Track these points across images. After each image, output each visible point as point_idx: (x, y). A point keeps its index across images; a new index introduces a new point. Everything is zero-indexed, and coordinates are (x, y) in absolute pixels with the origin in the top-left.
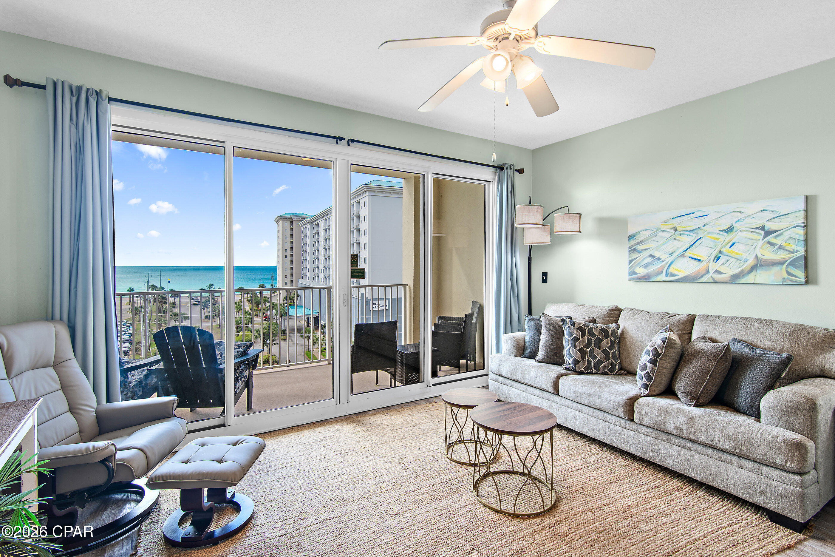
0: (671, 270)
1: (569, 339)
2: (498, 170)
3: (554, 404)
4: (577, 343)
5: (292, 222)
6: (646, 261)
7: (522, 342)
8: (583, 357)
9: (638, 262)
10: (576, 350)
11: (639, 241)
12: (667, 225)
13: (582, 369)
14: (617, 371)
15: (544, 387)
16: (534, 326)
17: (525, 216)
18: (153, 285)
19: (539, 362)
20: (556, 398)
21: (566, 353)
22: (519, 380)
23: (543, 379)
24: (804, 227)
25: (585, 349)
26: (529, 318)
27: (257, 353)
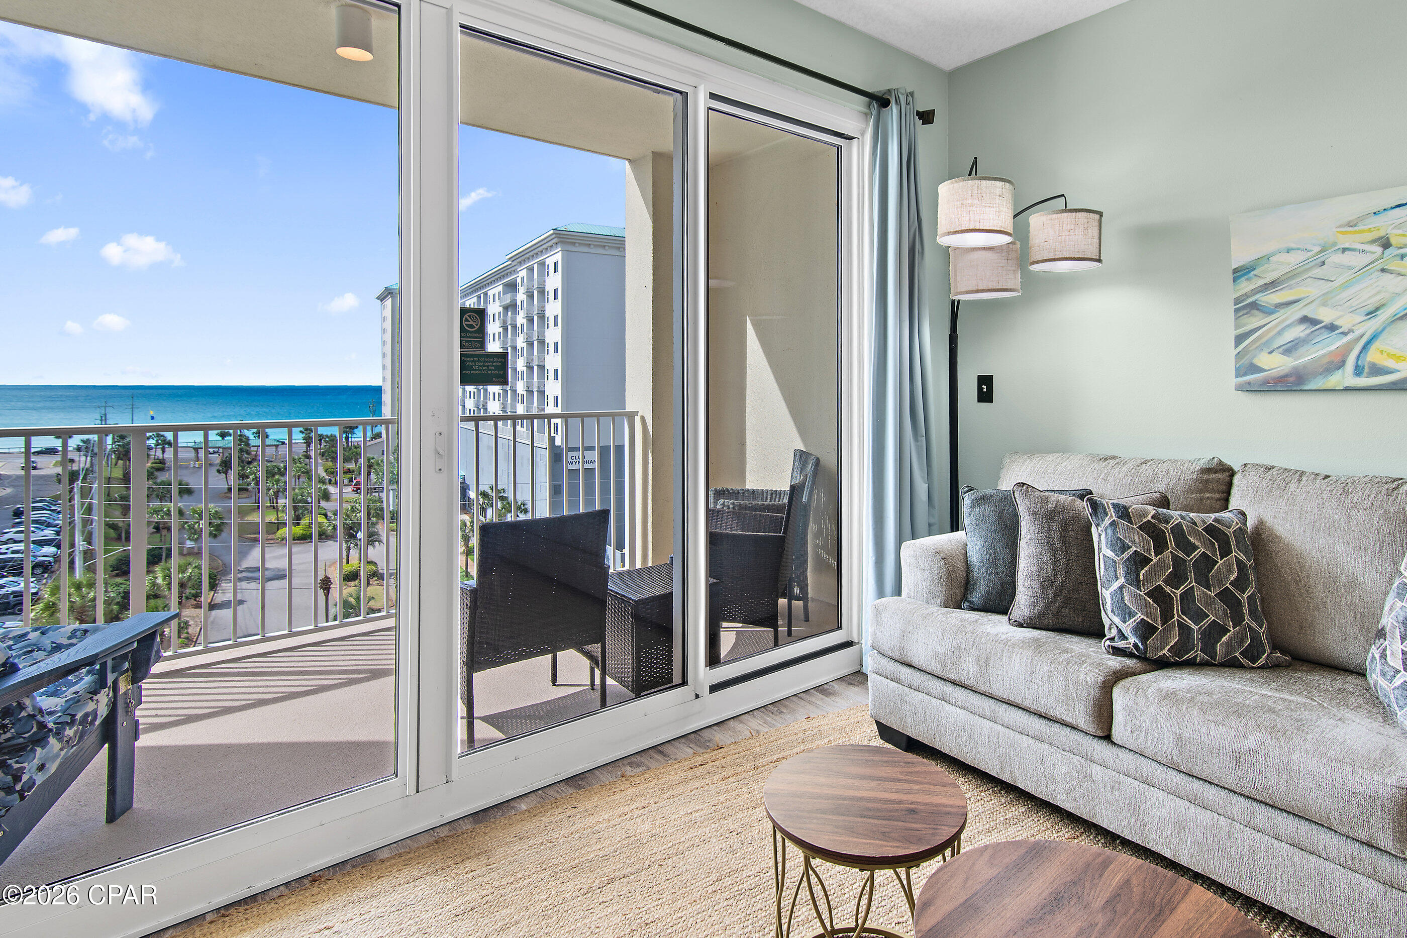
0: (1373, 356)
1: (1117, 558)
2: (875, 106)
3: (1096, 769)
4: (1143, 572)
6: (1289, 336)
7: (961, 565)
8: (1166, 616)
9: (1264, 340)
10: (1142, 593)
11: (1267, 281)
12: (1355, 232)
13: (1165, 651)
14: (1268, 656)
15: (1058, 712)
16: (993, 517)
17: (969, 209)
19: (1021, 625)
20: (1100, 749)
21: (1109, 601)
22: (971, 683)
23: (1055, 688)
25: (1168, 590)
26: (974, 497)
27: (152, 627)
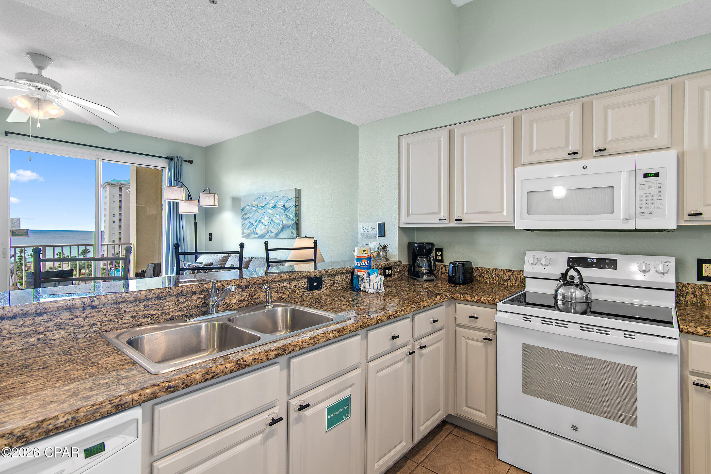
0: (256, 231)
5: (120, 189)
6: (248, 225)
9: (245, 226)
24: (296, 206)
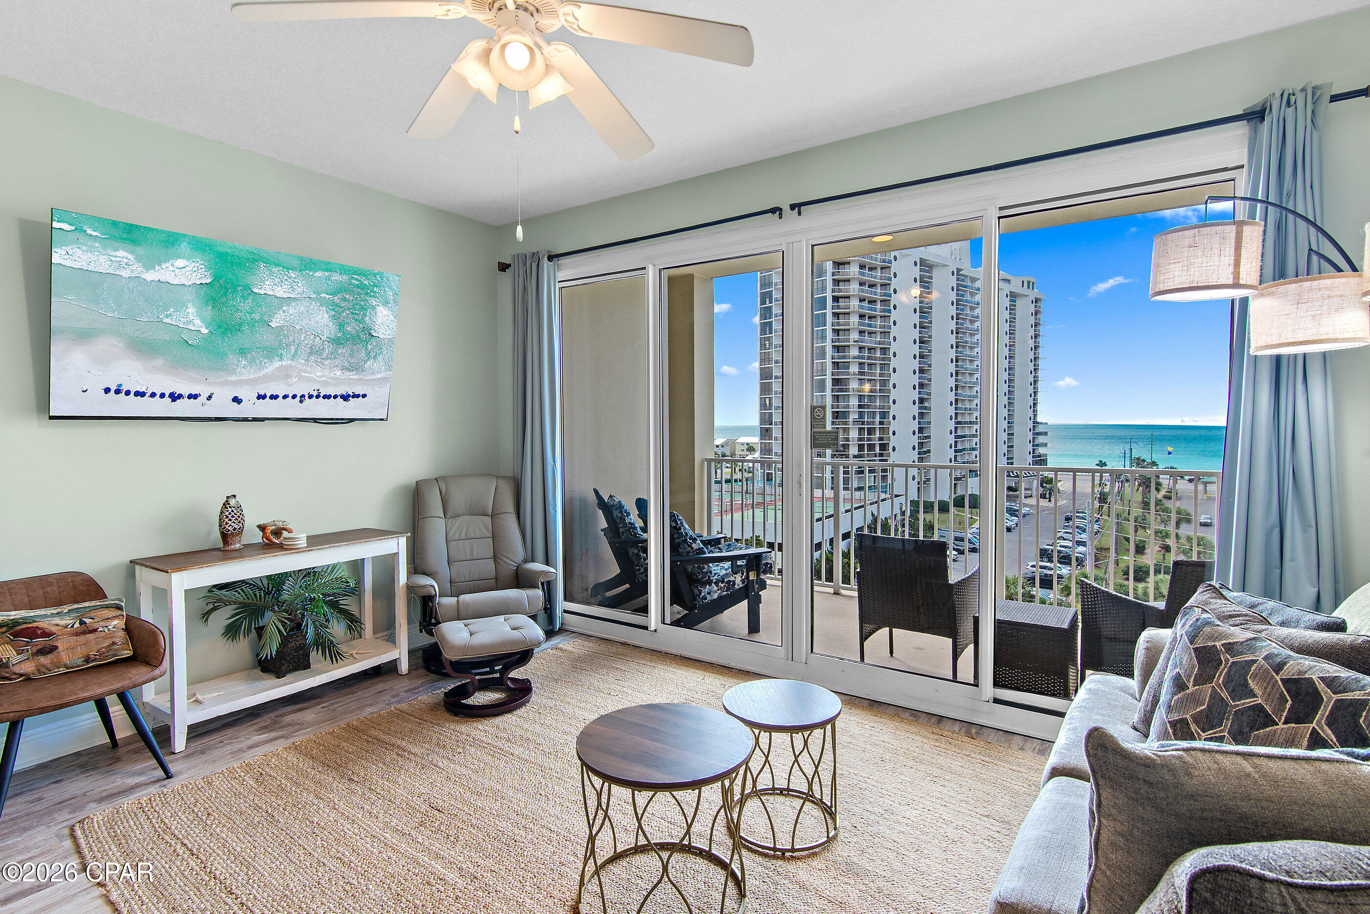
18: (1138, 459)
